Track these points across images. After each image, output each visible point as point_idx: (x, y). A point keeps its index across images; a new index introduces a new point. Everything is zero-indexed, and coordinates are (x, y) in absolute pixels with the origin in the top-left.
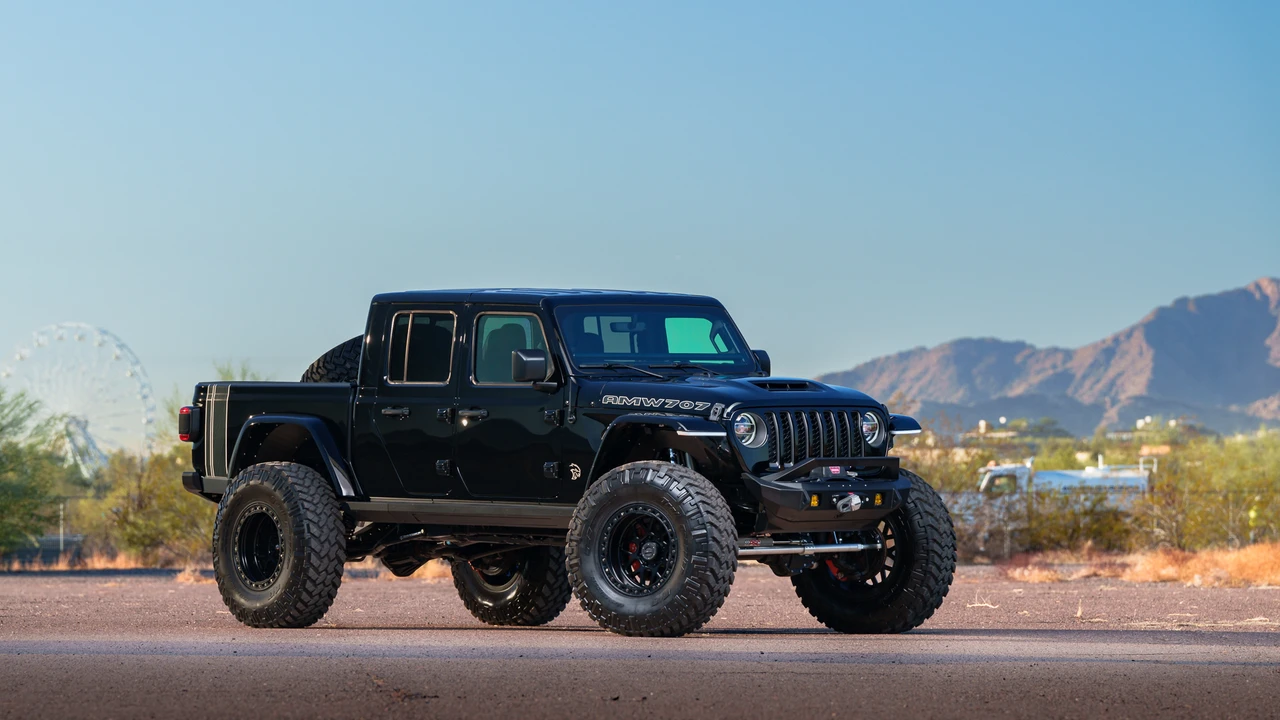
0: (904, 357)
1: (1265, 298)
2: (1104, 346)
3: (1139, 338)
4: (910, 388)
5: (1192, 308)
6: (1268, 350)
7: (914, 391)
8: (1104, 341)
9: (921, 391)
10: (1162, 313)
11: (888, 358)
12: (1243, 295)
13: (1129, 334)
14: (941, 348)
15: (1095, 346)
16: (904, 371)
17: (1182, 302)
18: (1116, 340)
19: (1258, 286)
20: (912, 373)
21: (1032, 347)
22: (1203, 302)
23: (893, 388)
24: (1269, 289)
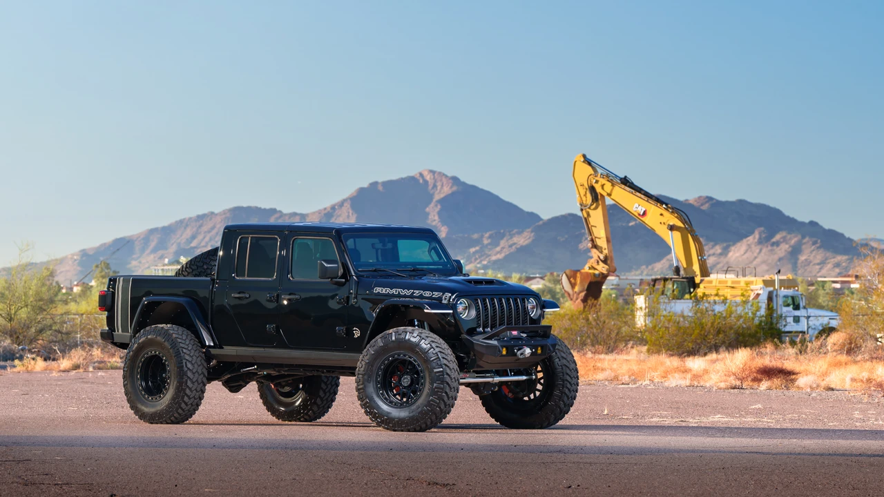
0: (201, 217)
1: (426, 182)
2: (326, 212)
3: (347, 205)
4: (204, 238)
5: (380, 188)
6: (428, 214)
7: (207, 239)
8: (325, 209)
9: (211, 239)
10: (361, 190)
11: (190, 218)
12: (412, 180)
13: (341, 204)
14: (224, 212)
15: (319, 212)
16: (201, 226)
17: (375, 184)
18: (333, 208)
19: (421, 175)
20: (205, 228)
21: (280, 212)
22: (388, 184)
23: (193, 237)
24: (428, 177)
